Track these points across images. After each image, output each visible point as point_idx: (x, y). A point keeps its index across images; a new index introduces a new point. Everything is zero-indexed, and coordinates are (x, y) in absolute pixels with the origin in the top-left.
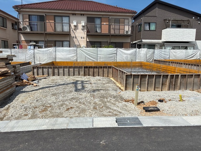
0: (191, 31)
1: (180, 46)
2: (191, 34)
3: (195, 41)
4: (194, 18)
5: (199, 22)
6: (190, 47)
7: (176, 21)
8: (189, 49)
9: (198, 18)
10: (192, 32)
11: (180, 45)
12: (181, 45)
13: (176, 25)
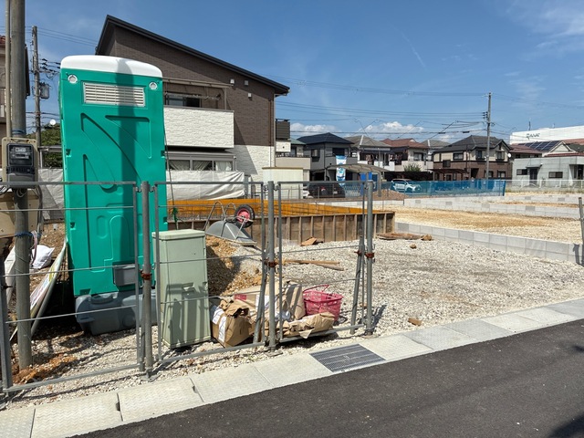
0: (219, 117)
1: (191, 159)
2: (220, 128)
3: (233, 146)
4: (232, 81)
5: (250, 95)
6: (222, 164)
7: (182, 87)
8: (219, 168)
9: (247, 83)
10: (221, 120)
11: (188, 156)
12: (191, 156)
13: (184, 100)
